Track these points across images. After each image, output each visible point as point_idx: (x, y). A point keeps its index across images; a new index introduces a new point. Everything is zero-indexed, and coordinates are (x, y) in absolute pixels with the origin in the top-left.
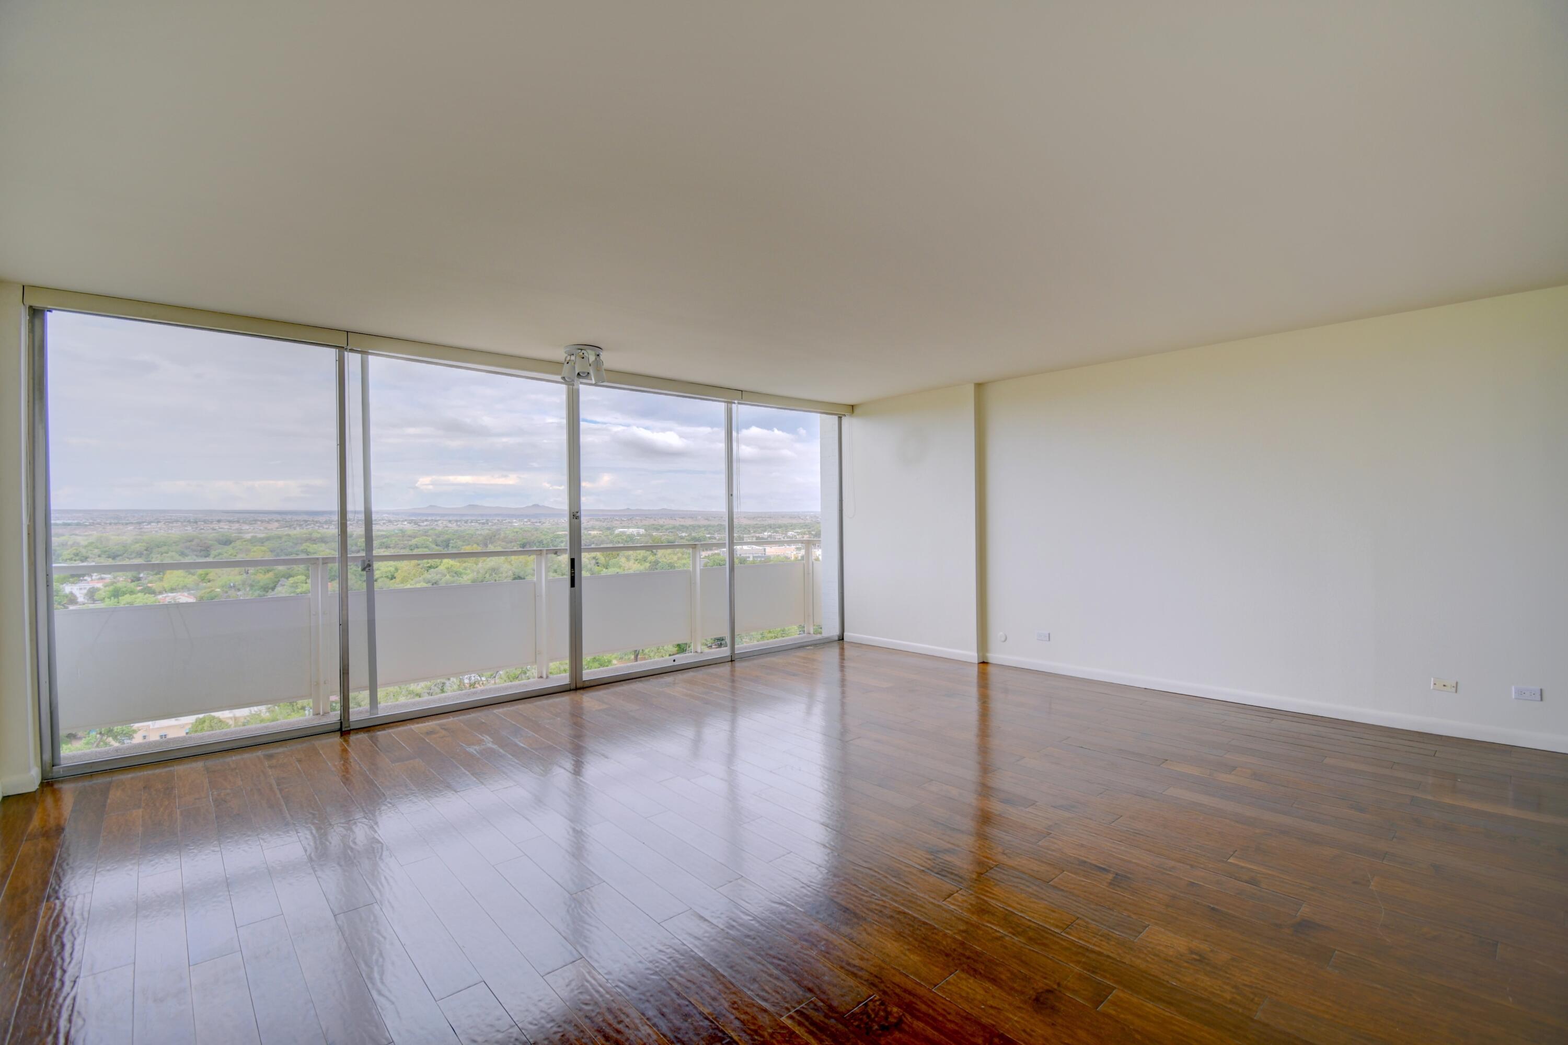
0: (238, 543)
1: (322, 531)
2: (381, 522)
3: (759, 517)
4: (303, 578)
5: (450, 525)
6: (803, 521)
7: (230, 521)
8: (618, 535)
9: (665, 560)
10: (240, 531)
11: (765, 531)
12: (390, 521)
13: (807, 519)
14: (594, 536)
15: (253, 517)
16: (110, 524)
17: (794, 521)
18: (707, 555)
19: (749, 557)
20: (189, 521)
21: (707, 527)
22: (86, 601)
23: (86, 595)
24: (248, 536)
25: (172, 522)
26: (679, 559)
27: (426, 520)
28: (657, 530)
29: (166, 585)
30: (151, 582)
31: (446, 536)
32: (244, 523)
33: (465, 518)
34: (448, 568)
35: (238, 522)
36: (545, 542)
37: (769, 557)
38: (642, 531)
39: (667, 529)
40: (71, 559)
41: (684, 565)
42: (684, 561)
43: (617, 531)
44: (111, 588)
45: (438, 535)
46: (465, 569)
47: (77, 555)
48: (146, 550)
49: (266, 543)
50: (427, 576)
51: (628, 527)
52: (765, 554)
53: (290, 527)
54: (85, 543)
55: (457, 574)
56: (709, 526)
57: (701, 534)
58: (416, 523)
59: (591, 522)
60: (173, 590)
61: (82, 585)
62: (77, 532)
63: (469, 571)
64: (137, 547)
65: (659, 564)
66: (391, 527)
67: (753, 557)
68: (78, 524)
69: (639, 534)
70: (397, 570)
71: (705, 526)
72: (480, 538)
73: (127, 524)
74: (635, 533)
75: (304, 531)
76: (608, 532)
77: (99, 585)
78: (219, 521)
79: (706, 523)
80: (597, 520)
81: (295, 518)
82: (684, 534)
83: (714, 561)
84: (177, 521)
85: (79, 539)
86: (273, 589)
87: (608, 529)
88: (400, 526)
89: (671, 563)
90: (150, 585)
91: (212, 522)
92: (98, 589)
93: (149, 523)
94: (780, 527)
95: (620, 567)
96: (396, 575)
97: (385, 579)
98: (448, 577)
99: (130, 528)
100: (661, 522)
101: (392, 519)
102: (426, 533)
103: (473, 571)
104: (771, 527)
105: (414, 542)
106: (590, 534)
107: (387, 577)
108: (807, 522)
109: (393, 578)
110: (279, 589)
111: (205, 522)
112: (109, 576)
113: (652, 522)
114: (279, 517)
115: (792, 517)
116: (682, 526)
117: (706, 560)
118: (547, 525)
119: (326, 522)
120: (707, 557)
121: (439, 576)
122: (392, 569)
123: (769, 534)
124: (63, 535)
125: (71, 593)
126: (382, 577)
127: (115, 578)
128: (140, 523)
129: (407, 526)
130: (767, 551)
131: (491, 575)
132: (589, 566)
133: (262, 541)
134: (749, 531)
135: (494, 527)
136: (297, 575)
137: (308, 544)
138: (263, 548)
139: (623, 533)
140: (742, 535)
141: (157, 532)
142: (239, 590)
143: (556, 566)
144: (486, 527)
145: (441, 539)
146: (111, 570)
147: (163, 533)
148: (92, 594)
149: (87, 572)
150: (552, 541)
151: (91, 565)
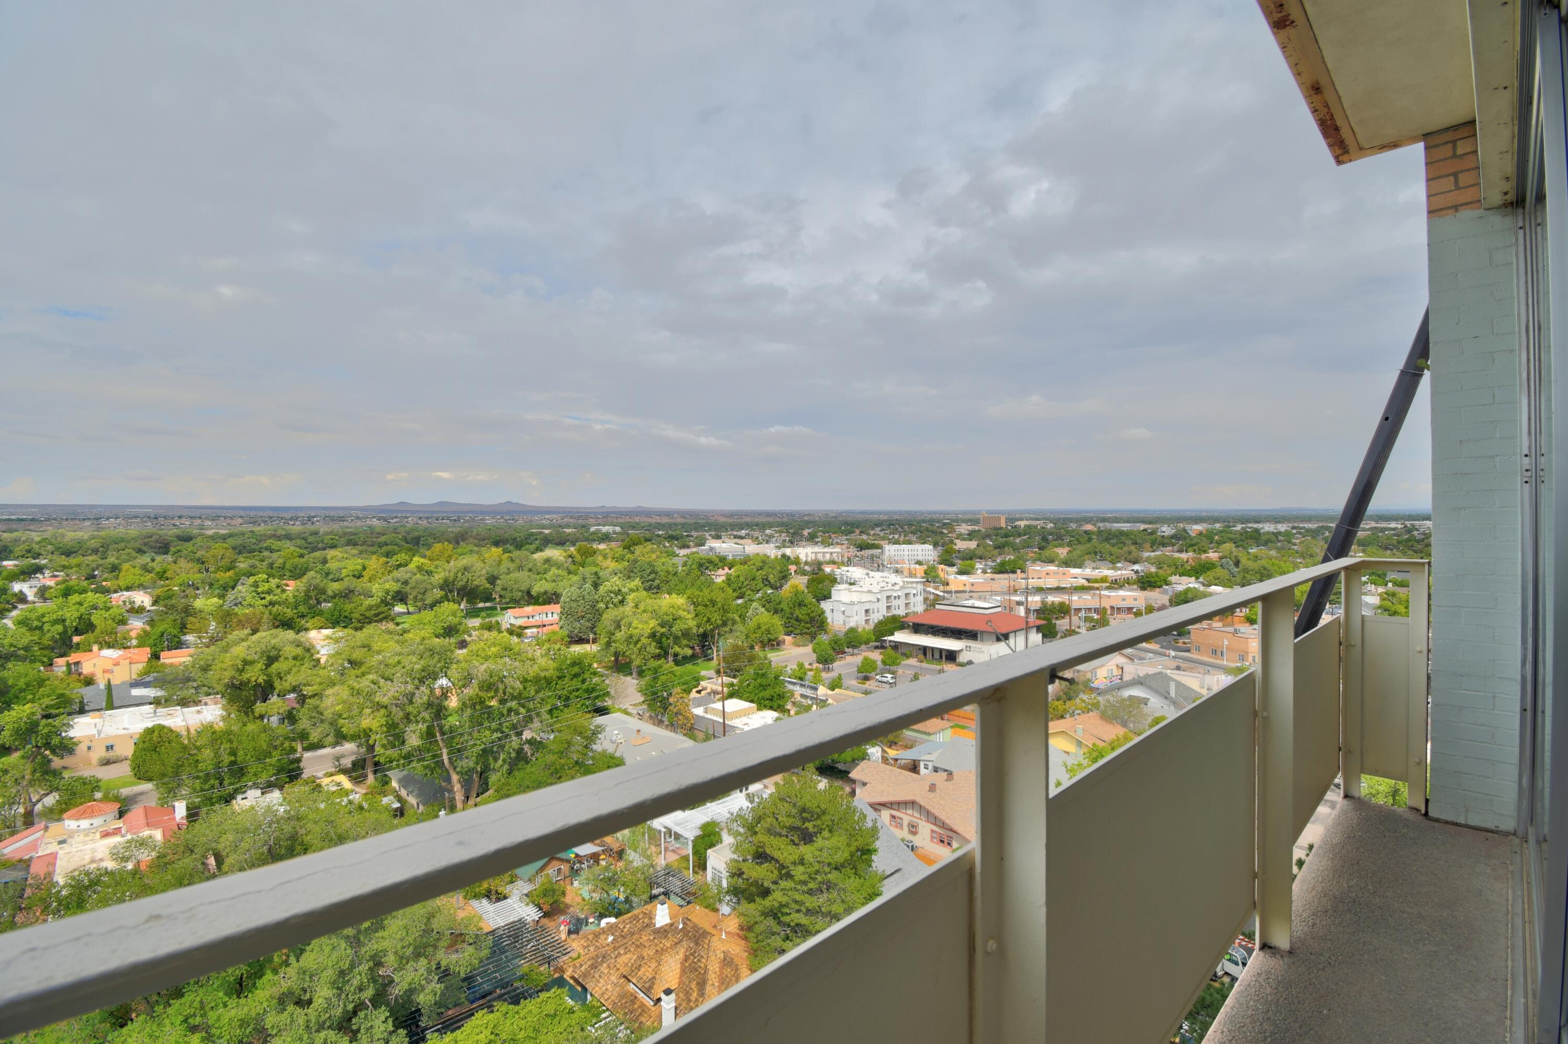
0: (199, 539)
1: (287, 527)
2: (349, 518)
3: (735, 515)
4: (264, 575)
5: (420, 522)
6: (780, 519)
7: (191, 518)
8: (593, 533)
9: (643, 558)
10: (202, 527)
11: (742, 529)
12: (358, 518)
13: (784, 517)
14: (569, 534)
15: (217, 514)
16: (67, 520)
17: (771, 519)
18: (686, 553)
19: (728, 555)
20: (149, 517)
21: (683, 525)
22: (36, 600)
23: (36, 594)
24: (210, 532)
25: (132, 518)
26: (658, 557)
27: (396, 517)
28: (633, 528)
29: (122, 583)
30: (105, 580)
31: (417, 534)
32: (207, 518)
33: (436, 515)
34: (418, 567)
35: (200, 518)
36: (518, 539)
37: (748, 556)
38: (618, 529)
39: (643, 527)
40: (23, 556)
41: (663, 564)
42: (663, 560)
43: (593, 529)
44: (63, 586)
45: (408, 533)
46: (436, 567)
47: (29, 551)
48: (102, 547)
49: (229, 540)
50: (396, 574)
51: (604, 525)
52: (744, 552)
53: (254, 523)
54: (37, 539)
55: (429, 573)
56: (686, 524)
57: (678, 532)
58: (385, 520)
59: (566, 520)
60: (128, 589)
61: (33, 582)
62: (32, 527)
63: (440, 570)
64: (93, 544)
65: (639, 563)
66: (359, 523)
67: (733, 555)
68: (33, 520)
69: (614, 533)
70: (364, 568)
71: (681, 523)
72: (452, 535)
73: (84, 520)
74: (611, 531)
75: (269, 527)
76: (583, 530)
77: (51, 583)
78: (180, 517)
79: (682, 521)
80: (571, 517)
81: (261, 514)
82: (660, 533)
83: (694, 559)
84: (136, 517)
85: (33, 533)
86: (233, 588)
87: (583, 526)
88: (369, 522)
89: (650, 561)
90: (104, 583)
91: (173, 518)
92: (50, 588)
93: (108, 519)
94: (757, 525)
95: (597, 565)
96: (364, 573)
97: (351, 578)
98: (418, 576)
99: (87, 523)
100: (637, 519)
101: (361, 516)
102: (395, 531)
103: (445, 570)
104: (748, 524)
105: (382, 539)
106: (565, 532)
107: (354, 576)
108: (784, 519)
109: (359, 577)
110: (239, 587)
111: (165, 518)
112: (62, 573)
113: (628, 519)
114: (242, 513)
115: (769, 514)
116: (658, 523)
117: (685, 558)
118: (521, 522)
119: (291, 519)
120: (687, 556)
121: (408, 575)
122: (360, 567)
123: (747, 531)
124: (17, 531)
125: (21, 592)
126: (348, 576)
127: (68, 575)
128: (97, 519)
129: (375, 522)
130: (746, 548)
131: (463, 574)
132: (566, 565)
133: (224, 538)
134: (727, 529)
135: (466, 524)
136: (259, 573)
137: (271, 541)
138: (225, 545)
139: (599, 530)
140: (719, 533)
141: (114, 528)
142: (198, 589)
143: (530, 565)
144: (457, 524)
145: (411, 536)
146: (64, 567)
147: (121, 529)
148: (43, 592)
149: (39, 569)
150: (526, 538)
151: (44, 562)
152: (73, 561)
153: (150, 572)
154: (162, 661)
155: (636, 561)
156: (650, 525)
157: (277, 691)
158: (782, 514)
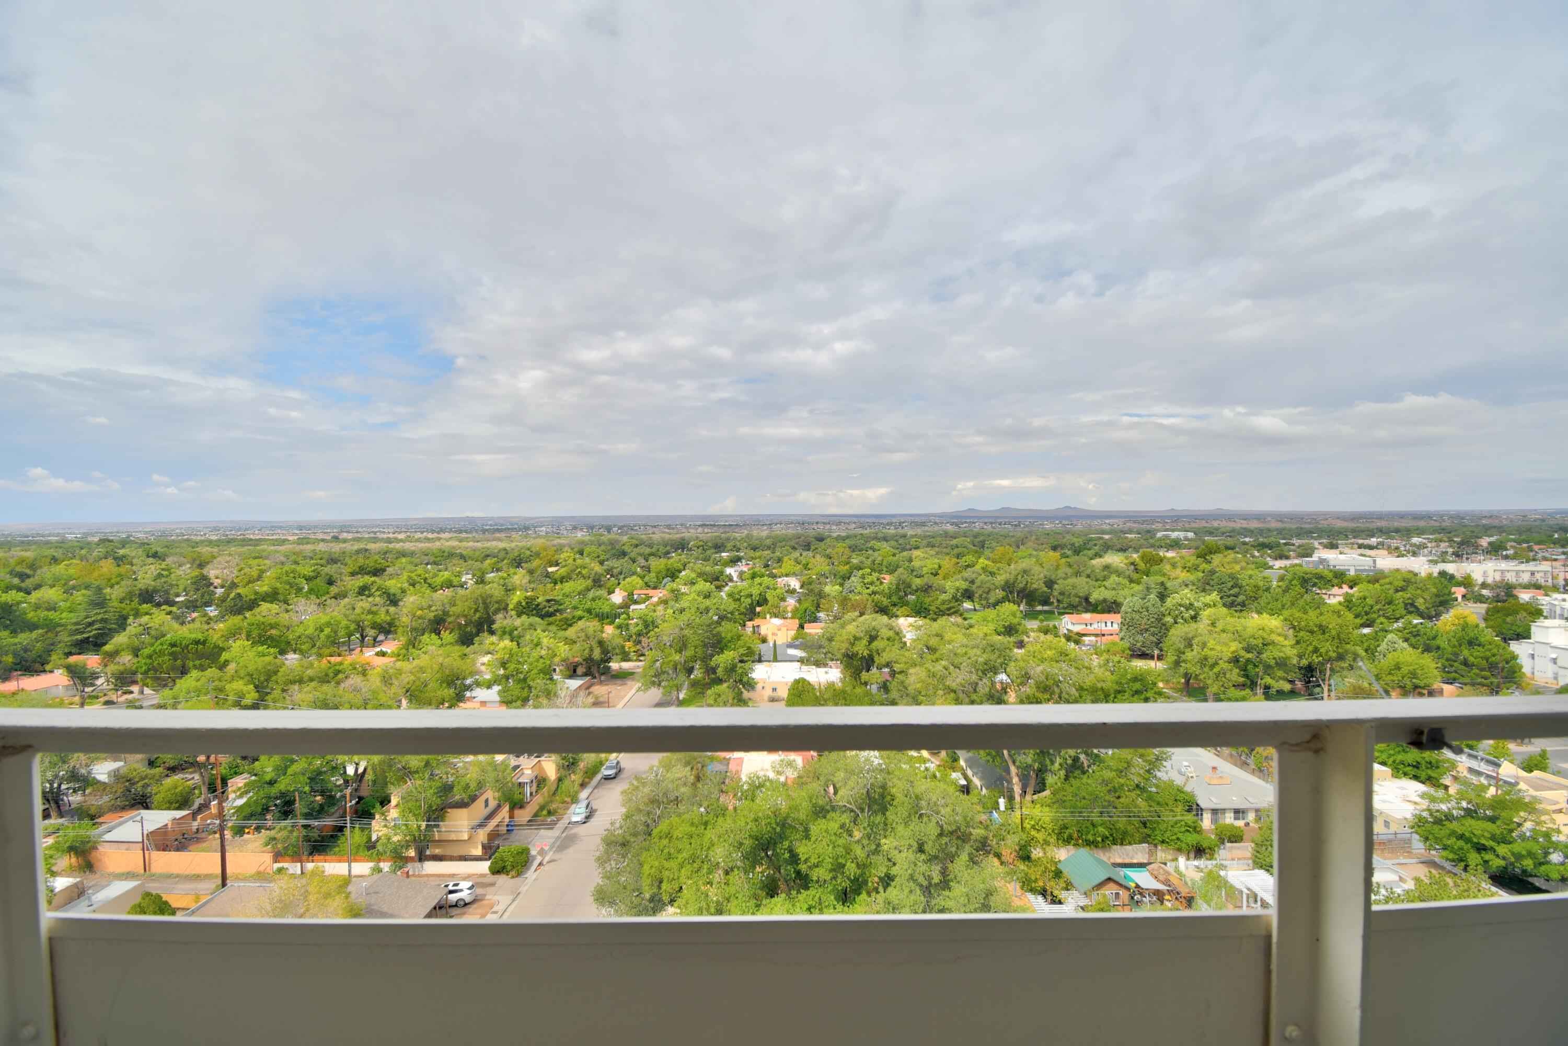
0: (829, 540)
1: (885, 531)
2: (929, 524)
3: (1361, 518)
4: (869, 570)
5: (986, 527)
6: (1437, 524)
7: (823, 523)
8: (1160, 539)
9: (1223, 570)
10: (830, 530)
11: (1373, 536)
12: (936, 523)
13: (1444, 521)
14: (1131, 541)
15: (839, 520)
16: (754, 525)
17: (1422, 524)
18: (1283, 566)
19: (1349, 570)
20: (799, 523)
21: (1280, 532)
22: (738, 581)
23: (738, 576)
24: (835, 535)
25: (789, 524)
26: (1242, 568)
27: (966, 523)
28: (1210, 533)
29: (783, 571)
30: (774, 568)
31: (981, 538)
32: (833, 524)
33: (999, 521)
34: (983, 568)
35: (829, 524)
36: (1077, 545)
37: (1381, 572)
38: (1191, 535)
39: (1223, 533)
40: (731, 551)
41: (1250, 577)
42: (1250, 572)
43: (1159, 535)
44: (752, 572)
45: (975, 537)
46: (999, 569)
47: (734, 547)
48: (773, 544)
49: (847, 541)
50: (965, 574)
51: (1173, 531)
52: (1375, 567)
53: (863, 528)
54: (738, 539)
55: (992, 574)
56: (1284, 529)
57: (1272, 539)
58: (957, 525)
59: (1128, 524)
60: (787, 576)
61: (737, 568)
62: (735, 531)
63: (1002, 572)
64: (768, 542)
65: (1217, 575)
66: (936, 528)
67: (1356, 570)
68: (736, 525)
69: (1186, 539)
70: (940, 567)
71: (1277, 529)
72: (1013, 540)
73: (763, 525)
74: (1182, 537)
75: (873, 531)
76: (1148, 537)
77: (745, 569)
78: (817, 523)
79: (1279, 525)
80: (1135, 522)
81: (867, 520)
82: (1247, 540)
83: (1295, 574)
84: (792, 523)
85: (737, 535)
86: (849, 579)
87: (1148, 532)
88: (943, 527)
89: (1232, 573)
90: (773, 571)
91: (813, 524)
92: (746, 572)
93: (776, 525)
94: (1397, 531)
95: (1164, 575)
96: (940, 572)
97: (930, 576)
98: (983, 576)
99: (765, 528)
100: (1216, 524)
101: (938, 522)
102: (965, 535)
103: (1006, 572)
104: (1381, 531)
105: (955, 542)
106: (1126, 538)
107: (932, 574)
108: (1444, 524)
109: (936, 574)
110: (853, 578)
111: (808, 524)
112: (751, 563)
113: (1203, 524)
114: (855, 520)
115: (1417, 517)
116: (1245, 529)
117: (1282, 571)
118: (1079, 527)
119: (888, 524)
120: (1286, 569)
121: (974, 576)
122: (936, 566)
123: (1380, 540)
124: (728, 533)
125: (730, 575)
126: (928, 574)
127: (754, 564)
128: (770, 525)
129: (949, 528)
130: (1378, 562)
131: (1023, 577)
132: (1127, 573)
133: (844, 539)
134: (1346, 536)
135: (1027, 529)
136: (865, 568)
137: (874, 542)
138: (844, 545)
139: (1167, 537)
140: (1335, 542)
141: (779, 530)
142: (827, 578)
143: (1089, 572)
144: (1018, 529)
145: (978, 540)
146: (753, 558)
147: (784, 531)
148: (741, 574)
149: (739, 559)
150: (1085, 544)
151: (742, 554)
152: (757, 554)
153: (799, 564)
154: (806, 630)
155: (1212, 572)
156: (1233, 530)
157: (876, 664)
158: (1442, 516)
